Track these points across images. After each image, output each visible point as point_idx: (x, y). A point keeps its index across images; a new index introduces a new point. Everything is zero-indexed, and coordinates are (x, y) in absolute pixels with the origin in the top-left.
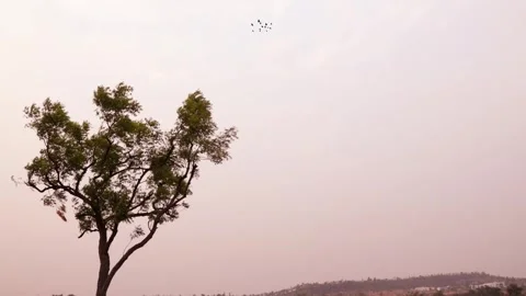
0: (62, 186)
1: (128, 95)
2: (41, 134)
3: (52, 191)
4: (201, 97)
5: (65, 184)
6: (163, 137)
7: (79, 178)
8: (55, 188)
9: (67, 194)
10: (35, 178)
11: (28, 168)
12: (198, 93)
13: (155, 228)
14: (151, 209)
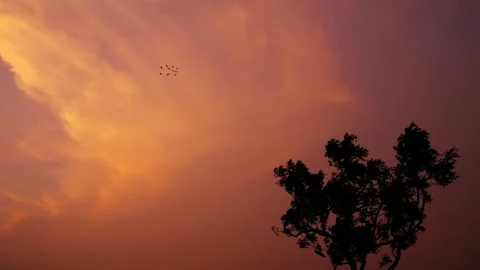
0: (312, 229)
1: (354, 142)
2: (289, 189)
3: (304, 235)
4: (416, 129)
5: (314, 227)
6: (391, 172)
7: (324, 221)
8: (306, 231)
9: (317, 235)
10: (289, 226)
11: (282, 219)
12: (413, 125)
13: (399, 254)
14: (391, 238)
